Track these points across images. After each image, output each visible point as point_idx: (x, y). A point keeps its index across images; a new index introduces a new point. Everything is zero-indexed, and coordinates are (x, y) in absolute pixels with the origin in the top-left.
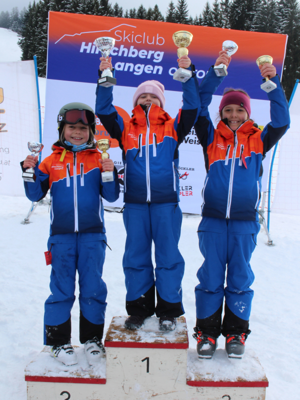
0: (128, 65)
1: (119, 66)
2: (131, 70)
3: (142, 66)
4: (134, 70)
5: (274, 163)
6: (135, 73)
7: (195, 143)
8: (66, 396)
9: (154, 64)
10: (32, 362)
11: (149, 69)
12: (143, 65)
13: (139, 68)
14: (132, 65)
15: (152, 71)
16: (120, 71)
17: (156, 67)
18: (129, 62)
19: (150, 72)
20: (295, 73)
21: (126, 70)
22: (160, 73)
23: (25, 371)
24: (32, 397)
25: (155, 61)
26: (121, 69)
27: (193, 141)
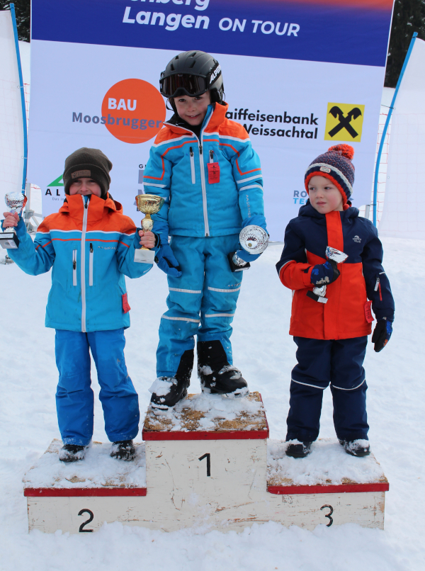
0: (156, 15)
1: (143, 18)
2: (161, 23)
3: (178, 17)
4: (166, 24)
5: (381, 161)
6: (167, 28)
7: (261, 134)
8: (86, 516)
9: (196, 14)
10: (32, 468)
11: (188, 21)
12: (180, 16)
13: (173, 20)
14: (162, 15)
15: (194, 24)
16: (144, 25)
17: (200, 18)
18: (158, 12)
19: (190, 26)
20: (406, 26)
21: (153, 23)
22: (206, 26)
23: (23, 481)
24: (35, 519)
25: (197, 8)
26: (146, 22)
27: (258, 130)
